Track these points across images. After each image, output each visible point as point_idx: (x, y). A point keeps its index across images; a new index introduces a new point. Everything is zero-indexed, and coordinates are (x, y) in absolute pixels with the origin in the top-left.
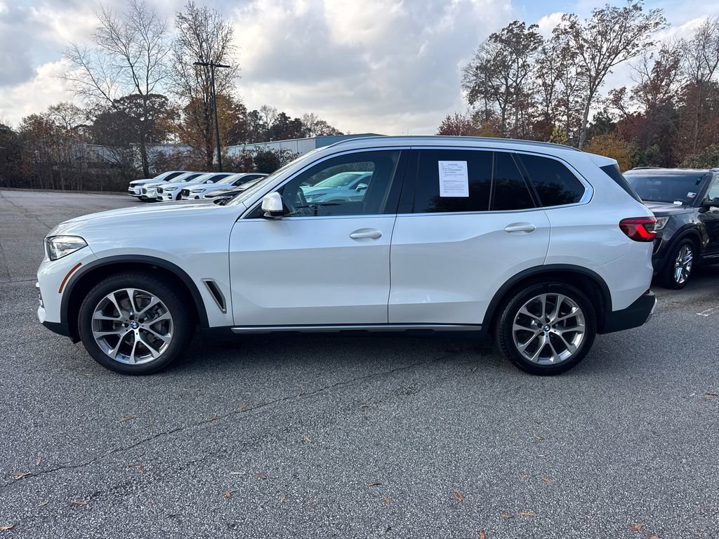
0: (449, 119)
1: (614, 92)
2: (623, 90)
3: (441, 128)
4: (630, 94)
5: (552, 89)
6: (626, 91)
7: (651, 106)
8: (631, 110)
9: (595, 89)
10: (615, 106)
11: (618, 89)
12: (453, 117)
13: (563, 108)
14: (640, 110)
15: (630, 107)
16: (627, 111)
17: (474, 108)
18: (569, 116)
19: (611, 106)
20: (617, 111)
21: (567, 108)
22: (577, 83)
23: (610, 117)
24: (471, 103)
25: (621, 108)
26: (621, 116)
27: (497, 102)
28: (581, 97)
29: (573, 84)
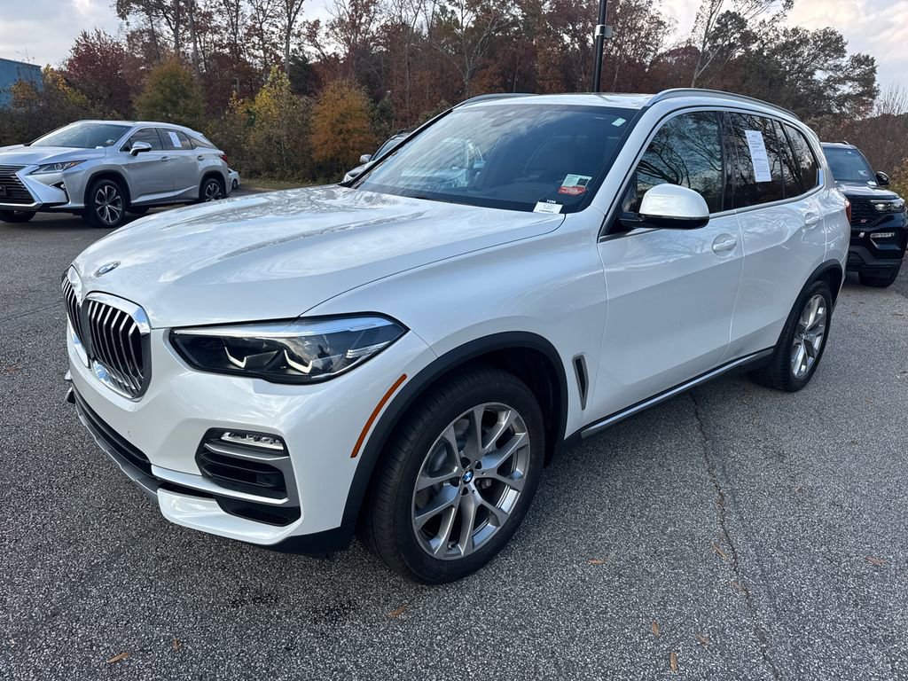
0: (85, 36)
1: (307, 25)
2: (317, 23)
3: (76, 50)
4: (325, 29)
5: (237, 11)
6: (321, 25)
7: (353, 48)
8: (329, 50)
9: (294, 18)
10: (310, 43)
11: (312, 20)
12: (92, 33)
13: (256, 39)
14: (338, 51)
15: (326, 46)
16: (324, 51)
17: (128, 24)
18: (266, 51)
19: (306, 42)
20: (312, 49)
21: (262, 39)
22: (269, 7)
23: (307, 56)
24: (123, 16)
25: (317, 46)
26: (318, 57)
27: (165, 20)
28: (277, 27)
29: (265, 7)
